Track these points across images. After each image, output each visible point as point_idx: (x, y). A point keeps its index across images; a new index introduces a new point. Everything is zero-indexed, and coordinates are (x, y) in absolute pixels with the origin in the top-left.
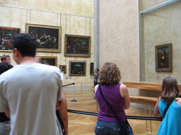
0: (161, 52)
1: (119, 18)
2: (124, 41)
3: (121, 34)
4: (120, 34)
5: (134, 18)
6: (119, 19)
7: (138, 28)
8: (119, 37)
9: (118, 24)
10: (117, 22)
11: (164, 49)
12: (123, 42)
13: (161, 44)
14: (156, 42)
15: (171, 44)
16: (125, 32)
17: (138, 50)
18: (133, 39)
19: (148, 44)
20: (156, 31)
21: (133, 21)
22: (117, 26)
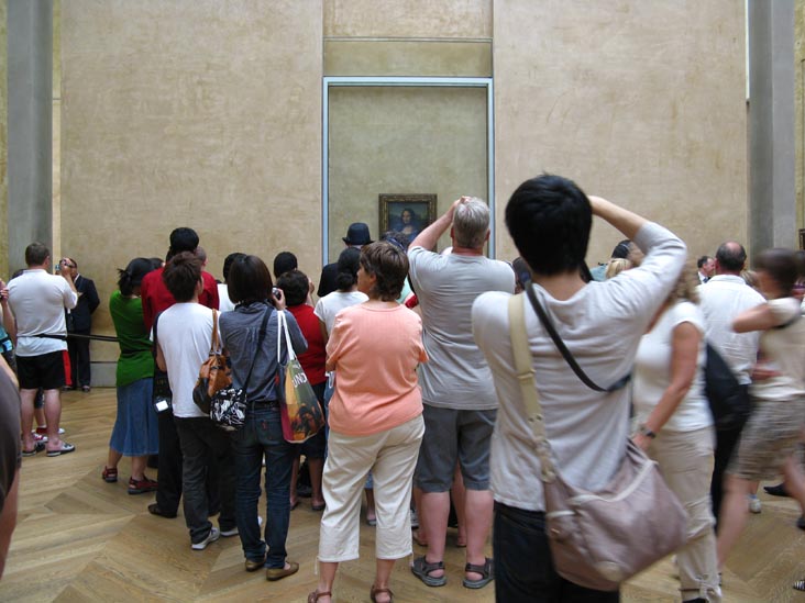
0: (400, 215)
1: (208, 68)
2: (237, 161)
3: (222, 132)
4: (219, 130)
5: (300, 89)
6: (211, 71)
7: (315, 128)
8: (212, 141)
9: (204, 91)
10: (196, 79)
11: (413, 207)
12: (231, 163)
13: (398, 192)
14: (381, 182)
15: (436, 196)
16: (248, 128)
17: (313, 201)
18: (291, 159)
19: (343, 185)
20: (380, 150)
21: (293, 98)
22: (199, 96)
